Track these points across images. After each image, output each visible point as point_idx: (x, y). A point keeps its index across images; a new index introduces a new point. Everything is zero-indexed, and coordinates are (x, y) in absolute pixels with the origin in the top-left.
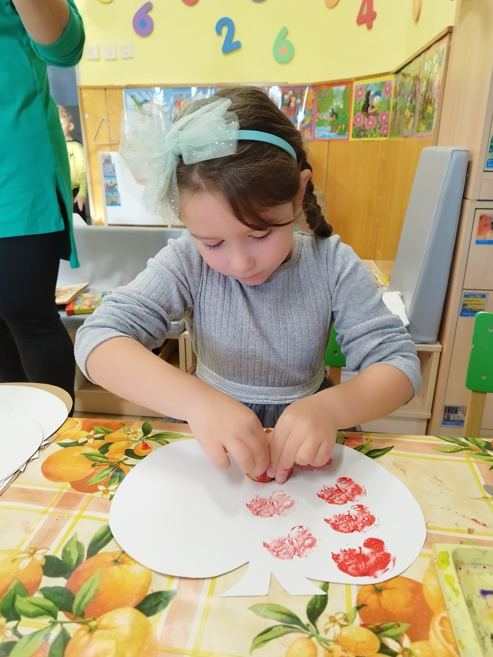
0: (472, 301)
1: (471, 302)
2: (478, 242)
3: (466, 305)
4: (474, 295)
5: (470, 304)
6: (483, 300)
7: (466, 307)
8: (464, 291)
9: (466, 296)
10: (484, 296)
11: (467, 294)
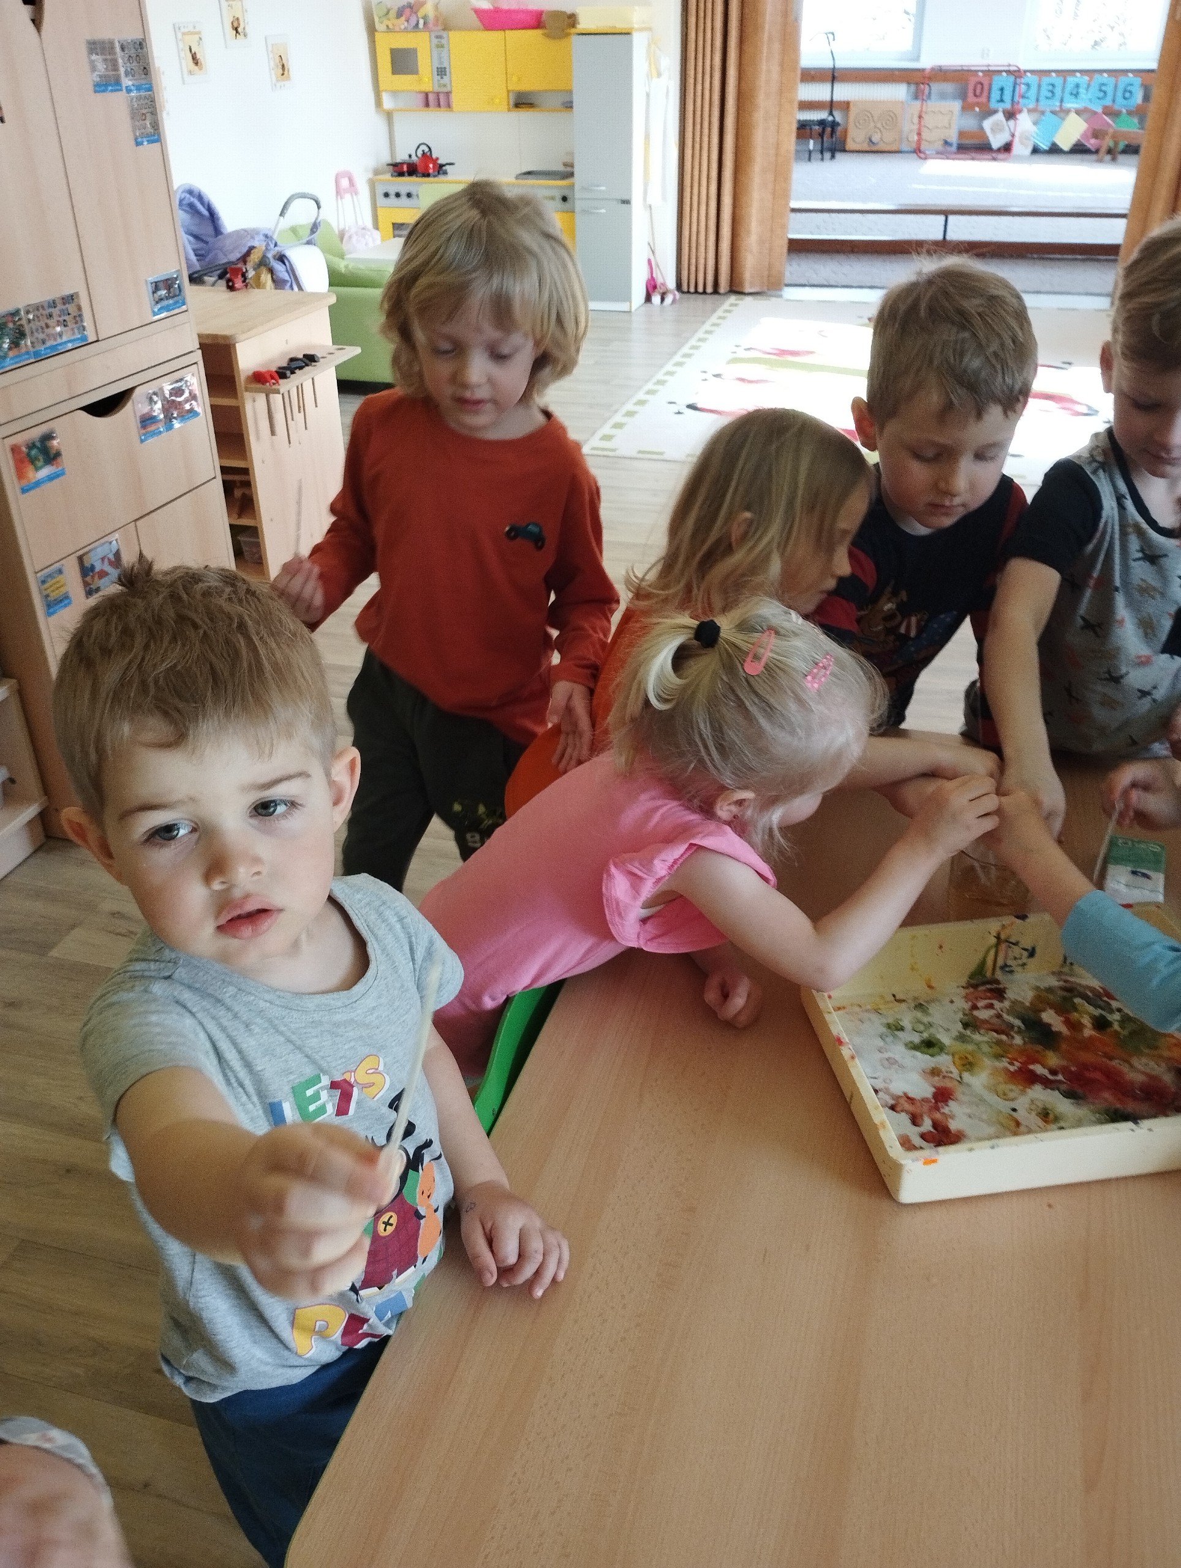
0: (51, 586)
1: (52, 589)
2: (24, 491)
3: (47, 596)
4: (50, 576)
5: (53, 591)
6: (61, 576)
7: (49, 599)
8: (39, 575)
9: (43, 582)
10: (60, 571)
11: (43, 579)
